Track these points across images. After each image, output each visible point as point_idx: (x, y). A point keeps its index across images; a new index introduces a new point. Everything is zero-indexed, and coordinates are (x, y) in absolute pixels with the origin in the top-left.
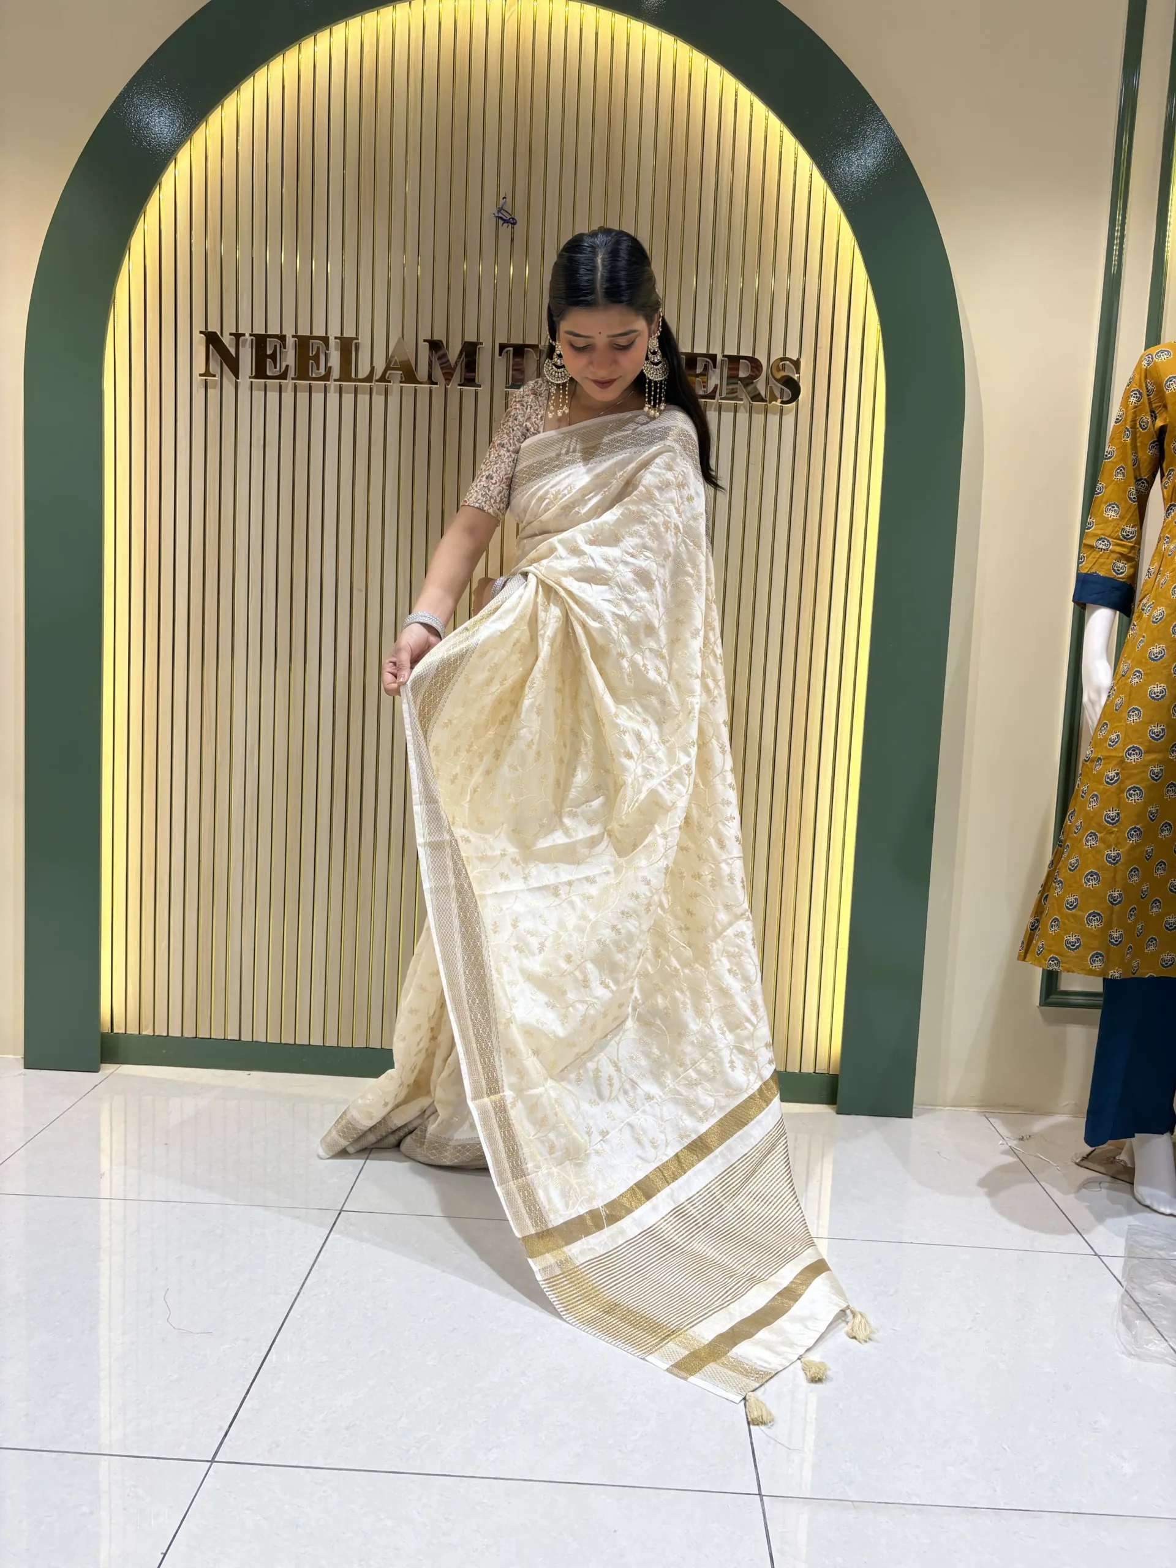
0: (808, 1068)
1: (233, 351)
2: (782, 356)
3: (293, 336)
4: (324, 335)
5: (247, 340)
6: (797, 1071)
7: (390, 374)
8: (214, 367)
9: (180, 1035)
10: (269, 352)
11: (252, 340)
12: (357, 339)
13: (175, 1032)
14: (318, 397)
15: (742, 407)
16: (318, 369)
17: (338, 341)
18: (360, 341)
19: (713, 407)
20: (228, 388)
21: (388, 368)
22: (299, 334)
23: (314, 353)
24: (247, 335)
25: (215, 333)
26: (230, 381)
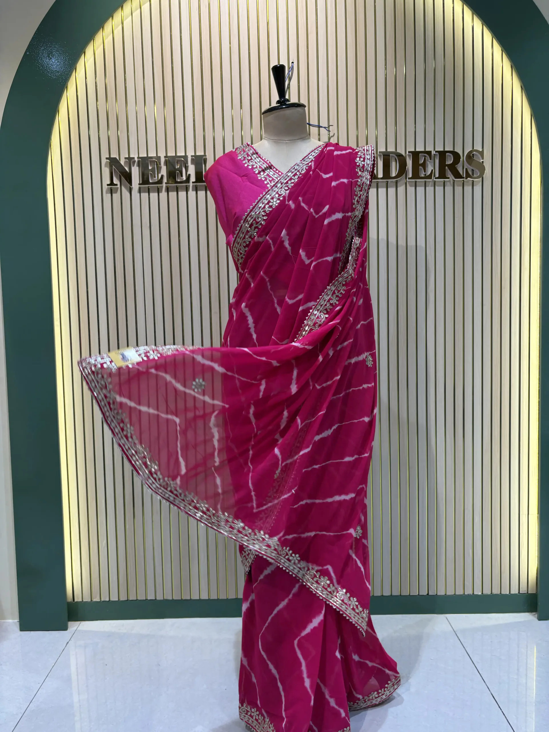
0: (515, 591)
1: (127, 169)
2: (471, 149)
3: (165, 157)
4: (184, 155)
5: (135, 161)
6: (508, 593)
9: (117, 600)
10: (150, 168)
11: (139, 161)
12: (206, 156)
13: (114, 598)
14: (182, 194)
15: (448, 183)
16: (182, 176)
17: (194, 158)
18: (207, 157)
19: (430, 185)
20: (126, 193)
22: (169, 155)
23: (178, 167)
24: (136, 159)
25: (116, 158)
26: (126, 187)
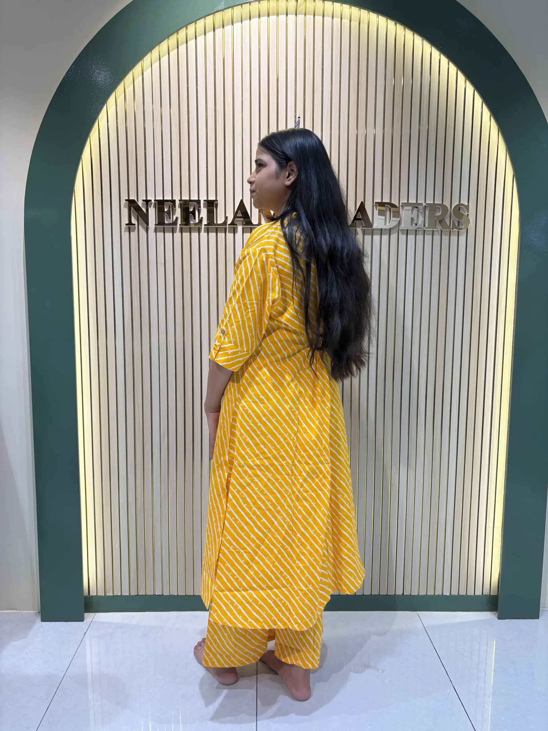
0: (478, 593)
1: (144, 210)
2: (458, 203)
3: (180, 200)
4: (197, 199)
5: (152, 203)
6: (473, 594)
7: (236, 220)
8: (134, 221)
9: (128, 594)
10: (166, 210)
11: (155, 204)
12: (217, 201)
14: (195, 235)
15: (436, 232)
16: (195, 219)
17: (206, 202)
19: (420, 233)
20: (142, 231)
21: (235, 217)
22: (182, 199)
23: (192, 210)
24: (153, 201)
25: (134, 200)
26: (143, 227)
